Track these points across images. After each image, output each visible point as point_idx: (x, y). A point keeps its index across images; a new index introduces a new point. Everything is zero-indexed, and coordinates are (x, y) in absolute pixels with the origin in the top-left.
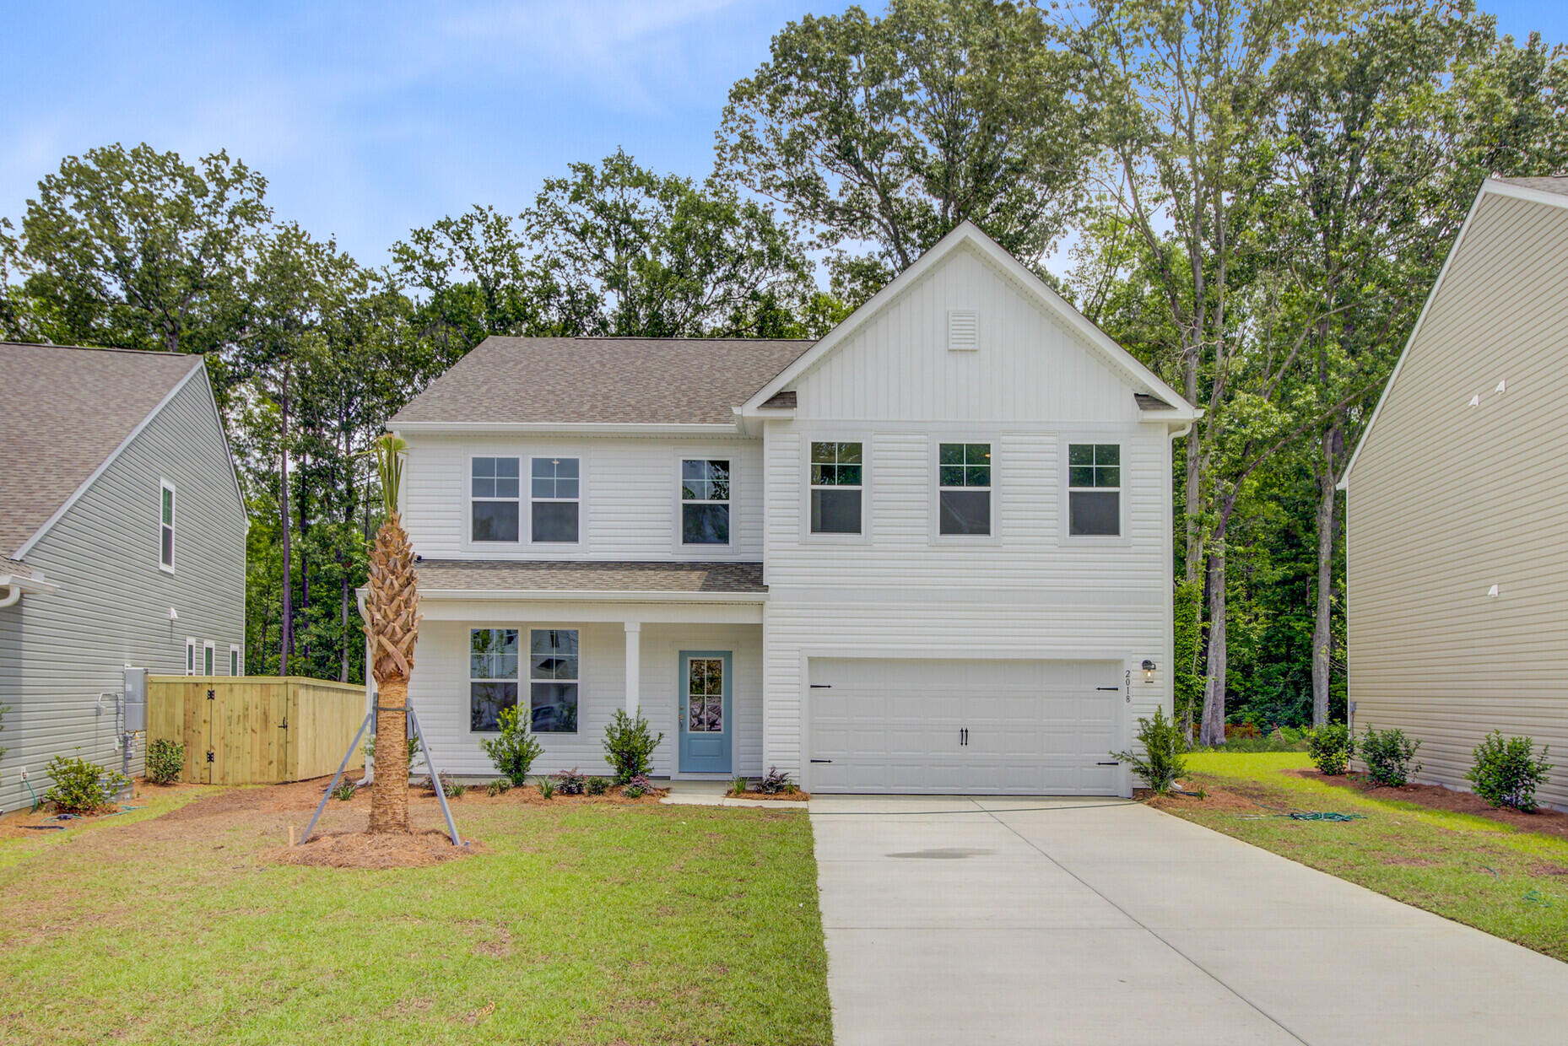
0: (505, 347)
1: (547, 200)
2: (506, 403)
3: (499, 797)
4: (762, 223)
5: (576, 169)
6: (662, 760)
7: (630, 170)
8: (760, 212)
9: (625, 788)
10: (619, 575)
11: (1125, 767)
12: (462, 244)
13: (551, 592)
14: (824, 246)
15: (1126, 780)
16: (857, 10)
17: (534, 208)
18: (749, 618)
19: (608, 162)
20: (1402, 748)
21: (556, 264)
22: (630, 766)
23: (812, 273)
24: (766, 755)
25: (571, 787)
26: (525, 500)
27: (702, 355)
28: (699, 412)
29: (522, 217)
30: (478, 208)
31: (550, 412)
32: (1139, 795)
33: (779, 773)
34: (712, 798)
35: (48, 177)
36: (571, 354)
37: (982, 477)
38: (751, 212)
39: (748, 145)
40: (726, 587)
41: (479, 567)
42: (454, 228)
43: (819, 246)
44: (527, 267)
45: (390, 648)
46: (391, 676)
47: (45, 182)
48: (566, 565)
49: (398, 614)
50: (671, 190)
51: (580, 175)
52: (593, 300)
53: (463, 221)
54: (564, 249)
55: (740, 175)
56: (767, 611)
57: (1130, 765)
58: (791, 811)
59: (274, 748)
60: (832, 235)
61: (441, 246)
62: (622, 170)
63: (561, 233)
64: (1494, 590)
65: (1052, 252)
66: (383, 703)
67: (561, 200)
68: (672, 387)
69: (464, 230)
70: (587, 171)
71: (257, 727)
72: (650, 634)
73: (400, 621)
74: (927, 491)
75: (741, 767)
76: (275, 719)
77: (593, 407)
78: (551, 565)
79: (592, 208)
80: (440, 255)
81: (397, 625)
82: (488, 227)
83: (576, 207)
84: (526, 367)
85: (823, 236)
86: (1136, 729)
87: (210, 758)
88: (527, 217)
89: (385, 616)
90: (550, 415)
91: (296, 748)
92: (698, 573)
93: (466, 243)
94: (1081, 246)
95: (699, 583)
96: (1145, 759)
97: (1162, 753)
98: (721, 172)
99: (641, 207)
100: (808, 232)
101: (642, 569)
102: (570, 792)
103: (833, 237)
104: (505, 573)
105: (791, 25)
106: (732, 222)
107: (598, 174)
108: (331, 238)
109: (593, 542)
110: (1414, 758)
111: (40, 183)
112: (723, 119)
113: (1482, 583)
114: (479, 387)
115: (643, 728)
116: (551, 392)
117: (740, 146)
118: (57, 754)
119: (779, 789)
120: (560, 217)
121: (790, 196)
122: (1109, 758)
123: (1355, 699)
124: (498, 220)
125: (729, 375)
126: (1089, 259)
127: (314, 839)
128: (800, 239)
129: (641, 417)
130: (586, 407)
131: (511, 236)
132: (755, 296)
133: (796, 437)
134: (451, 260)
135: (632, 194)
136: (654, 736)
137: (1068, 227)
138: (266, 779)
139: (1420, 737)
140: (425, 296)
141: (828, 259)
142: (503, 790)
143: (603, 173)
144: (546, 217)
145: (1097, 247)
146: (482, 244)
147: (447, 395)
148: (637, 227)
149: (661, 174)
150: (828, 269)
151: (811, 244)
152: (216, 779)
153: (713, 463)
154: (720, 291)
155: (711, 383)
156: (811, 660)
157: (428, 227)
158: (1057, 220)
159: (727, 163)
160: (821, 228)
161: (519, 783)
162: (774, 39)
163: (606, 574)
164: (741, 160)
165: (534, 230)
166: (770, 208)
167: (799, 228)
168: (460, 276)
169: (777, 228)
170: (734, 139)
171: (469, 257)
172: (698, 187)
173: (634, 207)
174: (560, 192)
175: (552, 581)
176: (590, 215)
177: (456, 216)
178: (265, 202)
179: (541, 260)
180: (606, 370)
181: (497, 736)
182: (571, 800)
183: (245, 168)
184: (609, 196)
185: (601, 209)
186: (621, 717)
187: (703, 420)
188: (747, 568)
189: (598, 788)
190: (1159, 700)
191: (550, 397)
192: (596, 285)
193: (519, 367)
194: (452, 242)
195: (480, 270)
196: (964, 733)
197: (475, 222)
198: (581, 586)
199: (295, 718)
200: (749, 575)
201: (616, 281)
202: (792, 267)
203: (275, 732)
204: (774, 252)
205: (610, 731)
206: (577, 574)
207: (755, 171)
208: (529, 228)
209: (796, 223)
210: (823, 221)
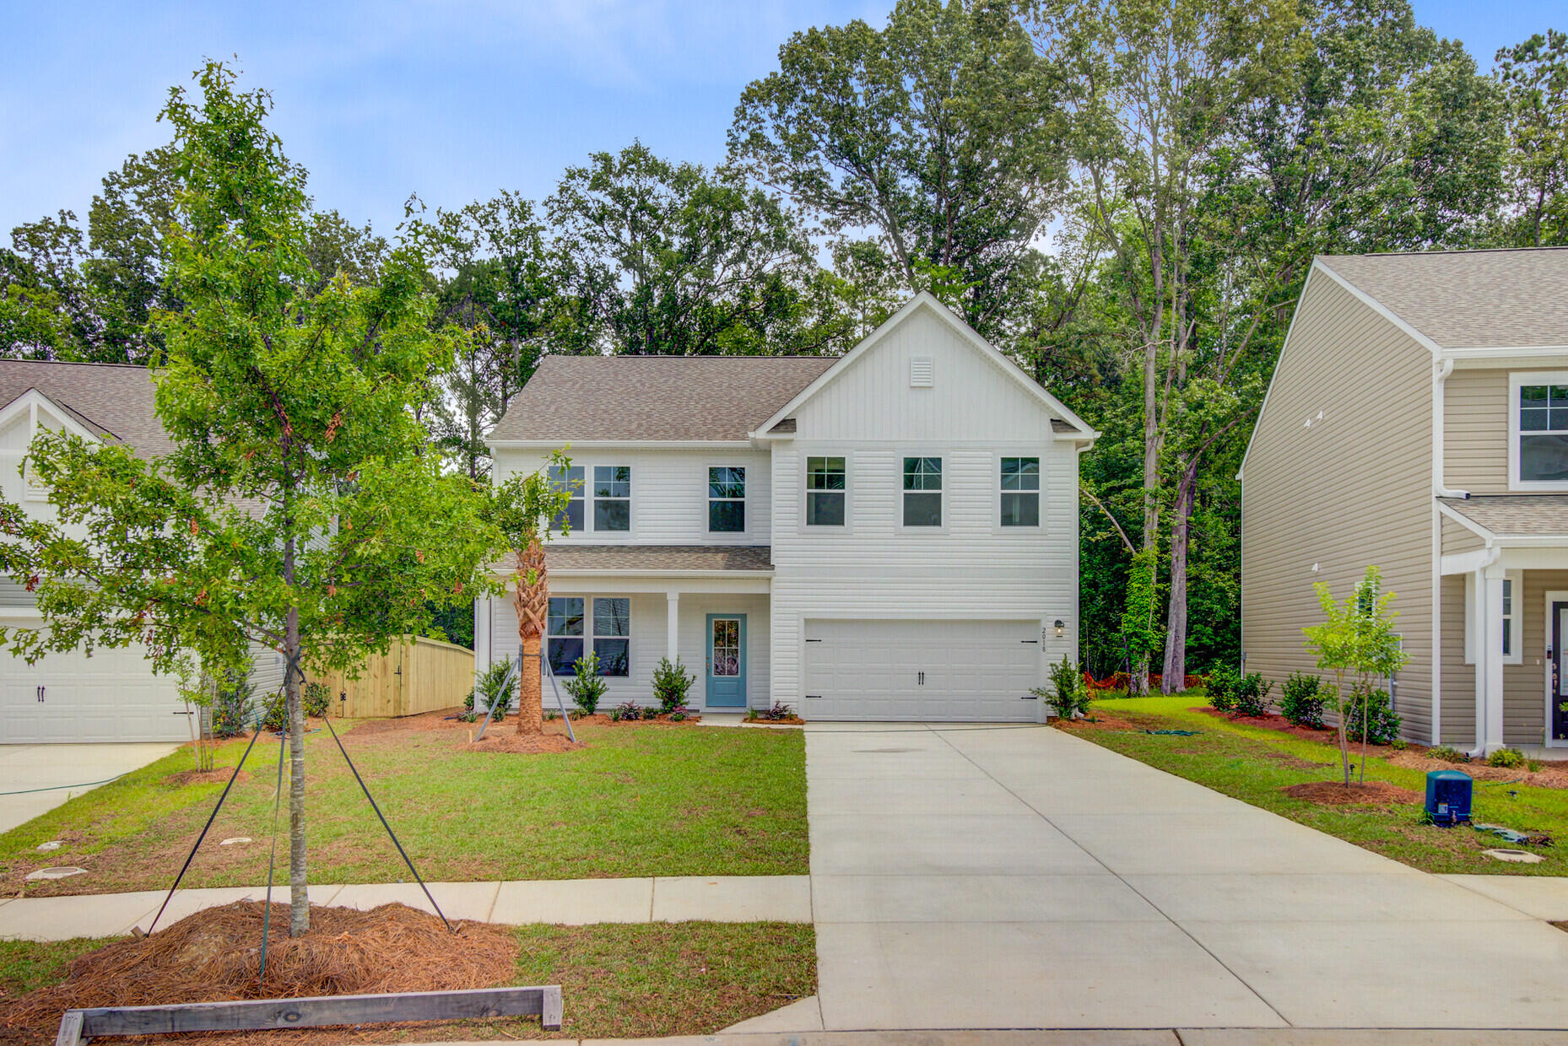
0: (561, 367)
1: (569, 189)
2: (572, 422)
3: (579, 721)
4: (769, 210)
5: (596, 159)
6: (695, 697)
7: (646, 160)
8: (768, 199)
9: (670, 716)
10: (662, 557)
11: (1042, 700)
12: (487, 227)
13: (613, 572)
14: (827, 232)
15: (1043, 709)
16: (860, 23)
17: (557, 196)
18: (760, 589)
19: (625, 153)
20: (1259, 686)
21: (575, 245)
22: (673, 701)
23: (815, 257)
24: (773, 692)
25: (630, 714)
26: (589, 499)
27: (721, 373)
28: (721, 430)
29: (546, 204)
30: (505, 193)
31: (608, 430)
32: (1051, 721)
33: (781, 705)
34: (734, 723)
35: (111, 173)
36: (616, 374)
37: (935, 482)
38: (759, 199)
39: (757, 140)
40: (743, 567)
41: (555, 551)
42: (481, 212)
43: (823, 233)
44: (547, 247)
45: (532, 615)
46: (531, 634)
47: (108, 179)
48: (621, 549)
49: (536, 594)
50: (683, 179)
51: (599, 165)
52: (611, 279)
53: (490, 205)
54: (583, 232)
55: (750, 169)
56: (774, 584)
57: (1044, 699)
58: (791, 730)
59: (392, 688)
60: (835, 222)
61: (467, 228)
62: (637, 158)
63: (580, 218)
64: (1315, 568)
65: (1040, 236)
66: (526, 651)
67: (582, 189)
68: (699, 406)
69: (491, 213)
70: (606, 159)
71: (379, 674)
72: (686, 602)
73: (538, 598)
74: (895, 494)
75: (754, 701)
76: (392, 668)
77: (640, 425)
78: (609, 549)
79: (610, 194)
80: (467, 237)
81: (536, 601)
82: (513, 211)
83: (596, 194)
84: (582, 387)
85: (826, 223)
86: (1047, 672)
87: (343, 697)
88: (551, 204)
89: (528, 595)
90: (607, 433)
91: (407, 690)
92: (721, 555)
93: (491, 226)
94: (1065, 233)
95: (722, 563)
96: (1055, 694)
97: (1066, 689)
98: (732, 166)
99: (655, 193)
100: (813, 219)
101: (678, 552)
102: (629, 718)
103: (836, 225)
104: (576, 555)
105: (798, 35)
106: (740, 207)
107: (616, 163)
108: (367, 224)
109: (641, 532)
110: (1270, 694)
111: (104, 180)
112: (735, 119)
113: (1307, 562)
114: (548, 407)
115: (682, 672)
116: (605, 412)
117: (749, 142)
118: (267, 690)
119: (782, 717)
120: (580, 205)
121: (796, 188)
122: (1028, 694)
123: (1247, 649)
124: (523, 205)
125: (743, 393)
126: (1072, 245)
127: (484, 739)
128: (805, 225)
129: (678, 435)
130: (634, 426)
131: (534, 219)
132: (761, 278)
133: (795, 453)
134: (477, 241)
135: (648, 182)
136: (689, 678)
137: (1055, 213)
138: (385, 714)
139: (1274, 678)
140: (452, 274)
141: (831, 242)
142: (582, 716)
143: (621, 163)
144: (566, 204)
145: (1082, 233)
146: (507, 228)
147: (525, 415)
148: (653, 212)
149: (675, 165)
150: (831, 252)
151: (815, 230)
152: (347, 713)
153: (733, 470)
154: (729, 273)
155: (730, 401)
156: (807, 621)
157: (456, 211)
158: (1044, 207)
159: (738, 158)
160: (825, 216)
161: (592, 712)
162: (782, 47)
163: (652, 556)
164: (751, 154)
165: (555, 216)
166: (777, 197)
167: (805, 216)
168: (484, 253)
169: (783, 214)
170: (745, 137)
171: (493, 238)
172: (709, 175)
173: (649, 192)
174: (580, 181)
175: (613, 562)
176: (608, 201)
177: (484, 201)
178: (306, 192)
179: (562, 242)
180: (646, 389)
181: (575, 678)
182: (632, 723)
183: (287, 161)
184: (626, 183)
185: (618, 195)
186: (665, 663)
187: (725, 437)
188: (758, 551)
189: (650, 715)
190: (1066, 650)
191: (605, 416)
192: (612, 264)
193: (577, 386)
194: (478, 225)
195: (505, 252)
196: (921, 675)
197: (502, 207)
198: (634, 566)
199: (407, 666)
200: (759, 556)
201: (631, 261)
202: (797, 249)
203: (392, 678)
204: (780, 236)
205: (657, 674)
206: (630, 557)
207: (764, 164)
208: (551, 214)
209: (801, 211)
210: (825, 209)
